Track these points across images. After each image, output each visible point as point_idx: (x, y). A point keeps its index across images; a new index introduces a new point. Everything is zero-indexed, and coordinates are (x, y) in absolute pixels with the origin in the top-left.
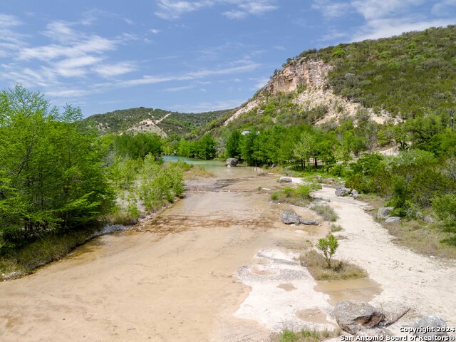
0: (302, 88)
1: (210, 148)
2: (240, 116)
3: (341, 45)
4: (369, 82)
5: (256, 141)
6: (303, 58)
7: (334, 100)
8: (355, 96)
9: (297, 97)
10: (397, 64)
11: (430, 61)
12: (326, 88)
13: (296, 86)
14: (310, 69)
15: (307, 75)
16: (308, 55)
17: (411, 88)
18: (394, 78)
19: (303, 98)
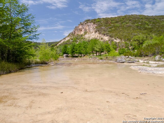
0: (86, 33)
2: (63, 42)
3: (99, 18)
4: (110, 30)
6: (86, 22)
7: (99, 36)
8: (107, 34)
9: (84, 36)
10: (118, 25)
11: (128, 24)
12: (96, 32)
13: (83, 32)
14: (88, 26)
15: (87, 28)
16: (88, 21)
17: (124, 32)
18: (118, 29)
19: (87, 36)
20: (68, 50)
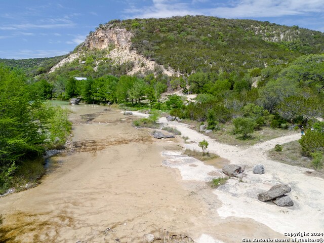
0: (112, 47)
1: (47, 90)
2: (65, 65)
3: (136, 19)
4: (158, 47)
5: (93, 86)
6: (111, 25)
7: (137, 58)
8: (152, 56)
9: (109, 53)
10: (172, 37)
11: (189, 37)
12: (131, 49)
13: (107, 45)
14: (117, 34)
15: (115, 38)
16: (115, 23)
17: (182, 54)
18: (172, 46)
19: (114, 54)
20: (78, 89)
